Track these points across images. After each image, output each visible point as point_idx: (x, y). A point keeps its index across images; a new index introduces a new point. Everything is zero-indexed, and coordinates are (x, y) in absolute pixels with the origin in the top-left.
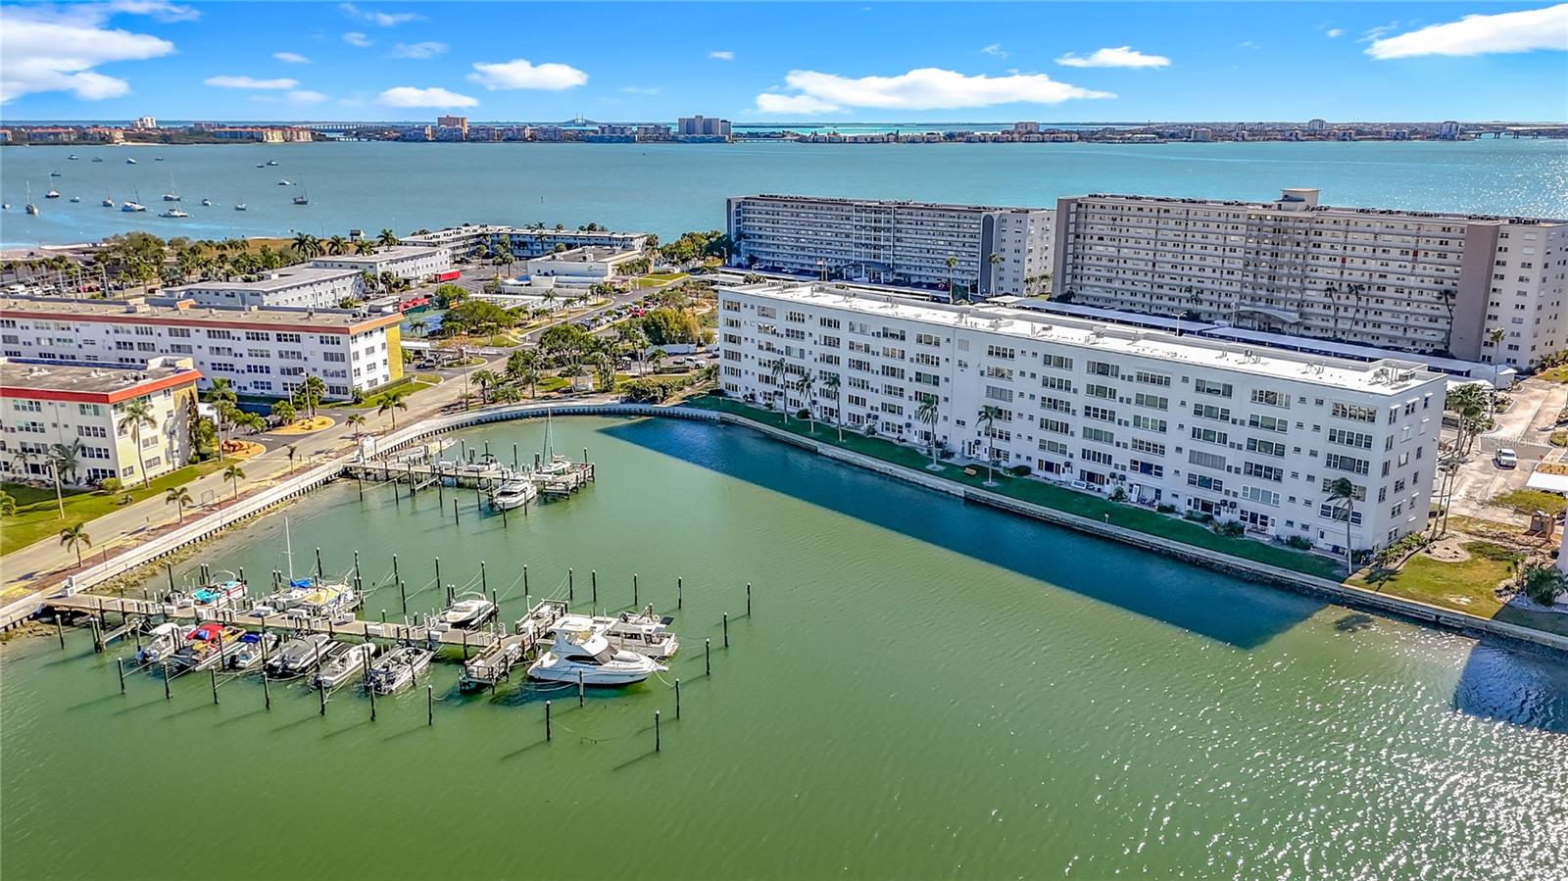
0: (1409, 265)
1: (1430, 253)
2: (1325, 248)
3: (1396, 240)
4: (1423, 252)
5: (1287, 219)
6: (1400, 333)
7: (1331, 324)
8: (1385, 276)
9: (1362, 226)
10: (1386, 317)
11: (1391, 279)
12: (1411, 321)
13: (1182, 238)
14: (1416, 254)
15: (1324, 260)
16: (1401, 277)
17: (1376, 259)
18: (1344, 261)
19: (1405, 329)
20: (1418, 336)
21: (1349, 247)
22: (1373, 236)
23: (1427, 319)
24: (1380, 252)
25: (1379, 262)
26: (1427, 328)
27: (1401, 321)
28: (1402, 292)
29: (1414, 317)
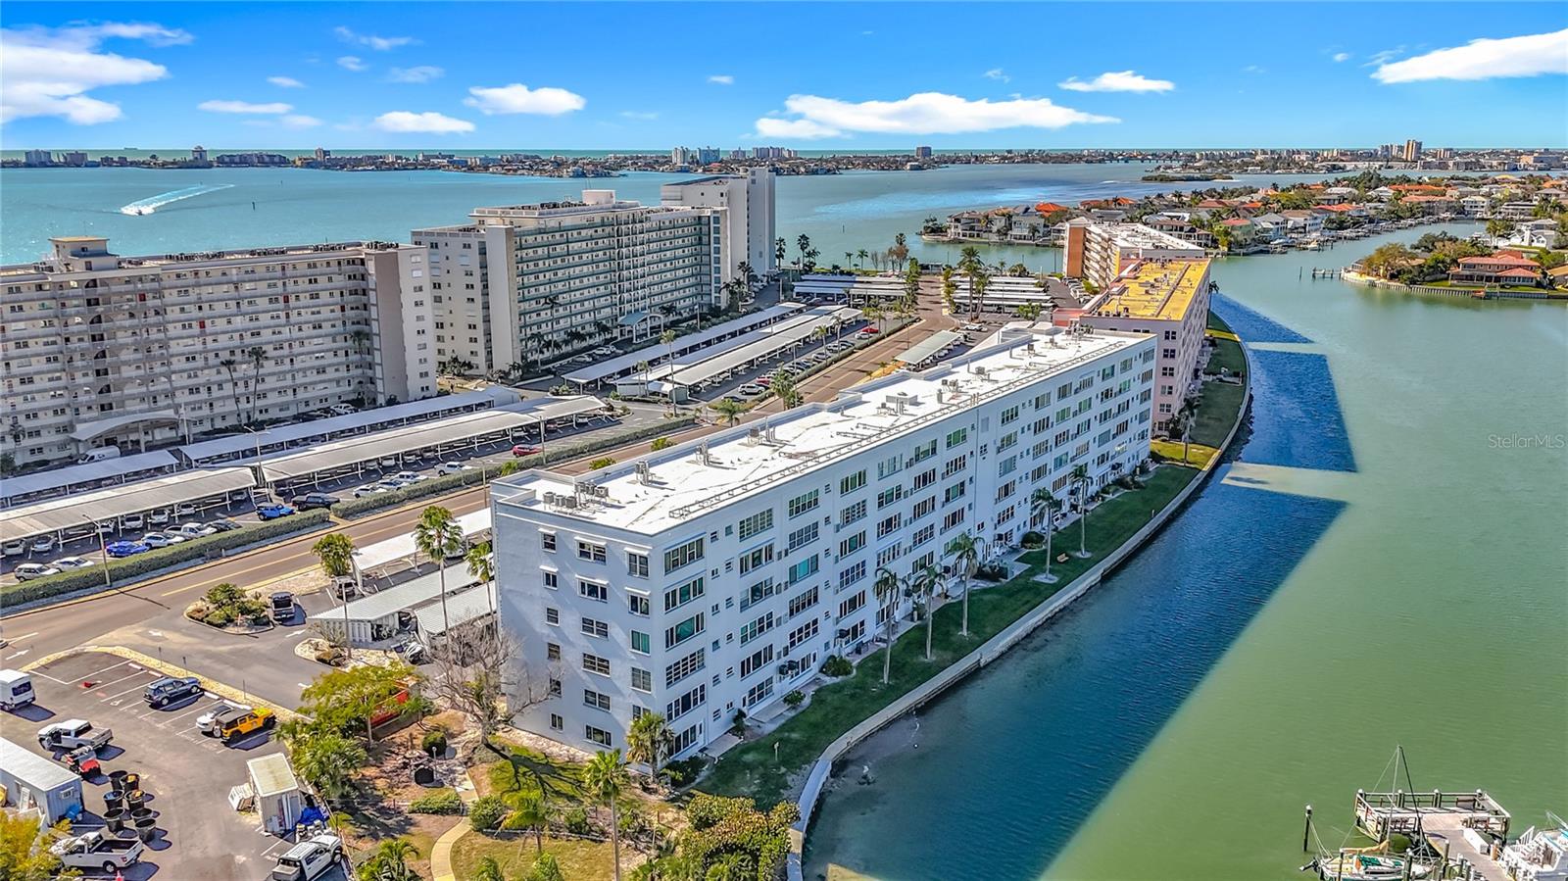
0: (282, 314)
1: (302, 296)
2: (174, 313)
3: (262, 287)
4: (293, 296)
5: (105, 283)
6: (290, 397)
7: (205, 411)
8: (259, 334)
9: (216, 275)
10: (271, 383)
11: (266, 335)
12: (300, 379)
14: (286, 300)
15: (174, 330)
16: (277, 329)
17: (244, 315)
18: (202, 325)
19: (295, 390)
20: (310, 394)
21: (206, 306)
22: (232, 286)
23: (315, 372)
24: (245, 307)
25: (247, 317)
26: (315, 383)
27: (289, 382)
28: (282, 348)
29: (301, 374)
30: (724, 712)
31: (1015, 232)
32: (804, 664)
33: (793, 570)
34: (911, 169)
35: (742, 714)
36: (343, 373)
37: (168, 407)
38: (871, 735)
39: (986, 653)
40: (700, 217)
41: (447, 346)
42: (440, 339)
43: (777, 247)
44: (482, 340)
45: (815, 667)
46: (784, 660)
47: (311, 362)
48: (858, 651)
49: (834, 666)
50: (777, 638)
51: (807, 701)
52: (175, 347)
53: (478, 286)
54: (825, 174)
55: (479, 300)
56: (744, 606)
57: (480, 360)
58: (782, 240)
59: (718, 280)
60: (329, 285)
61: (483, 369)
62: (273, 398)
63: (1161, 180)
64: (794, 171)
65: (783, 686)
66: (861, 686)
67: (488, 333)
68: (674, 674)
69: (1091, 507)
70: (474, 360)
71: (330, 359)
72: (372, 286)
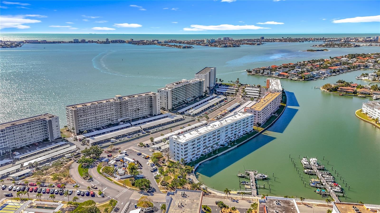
0: (141, 104)
1: (144, 101)
5: (122, 102)
6: (142, 114)
8: (138, 106)
10: (140, 113)
12: (143, 112)
13: (101, 110)
14: (142, 102)
16: (141, 106)
18: (132, 106)
20: (145, 114)
25: (137, 104)
26: (145, 112)
28: (141, 108)
30: (190, 159)
31: (265, 73)
32: (199, 154)
33: (197, 146)
34: (257, 45)
35: (191, 159)
36: (148, 111)
37: (128, 116)
38: (204, 162)
39: (219, 155)
40: (200, 81)
41: (162, 105)
42: (161, 104)
43: (216, 80)
44: (167, 105)
45: (200, 155)
46: (196, 154)
47: (145, 110)
48: (205, 154)
49: (202, 155)
50: (196, 152)
51: (198, 158)
52: (129, 109)
53: (166, 98)
54: (237, 47)
55: (166, 99)
56: (192, 149)
57: (166, 108)
58: (217, 79)
59: (203, 91)
60: (147, 100)
61: (167, 109)
62: (140, 115)
63: (311, 51)
64: (230, 46)
65: (196, 157)
66: (204, 157)
67: (167, 104)
68: (185, 155)
69: (240, 137)
70: (165, 108)
71: (147, 109)
72: (153, 100)
